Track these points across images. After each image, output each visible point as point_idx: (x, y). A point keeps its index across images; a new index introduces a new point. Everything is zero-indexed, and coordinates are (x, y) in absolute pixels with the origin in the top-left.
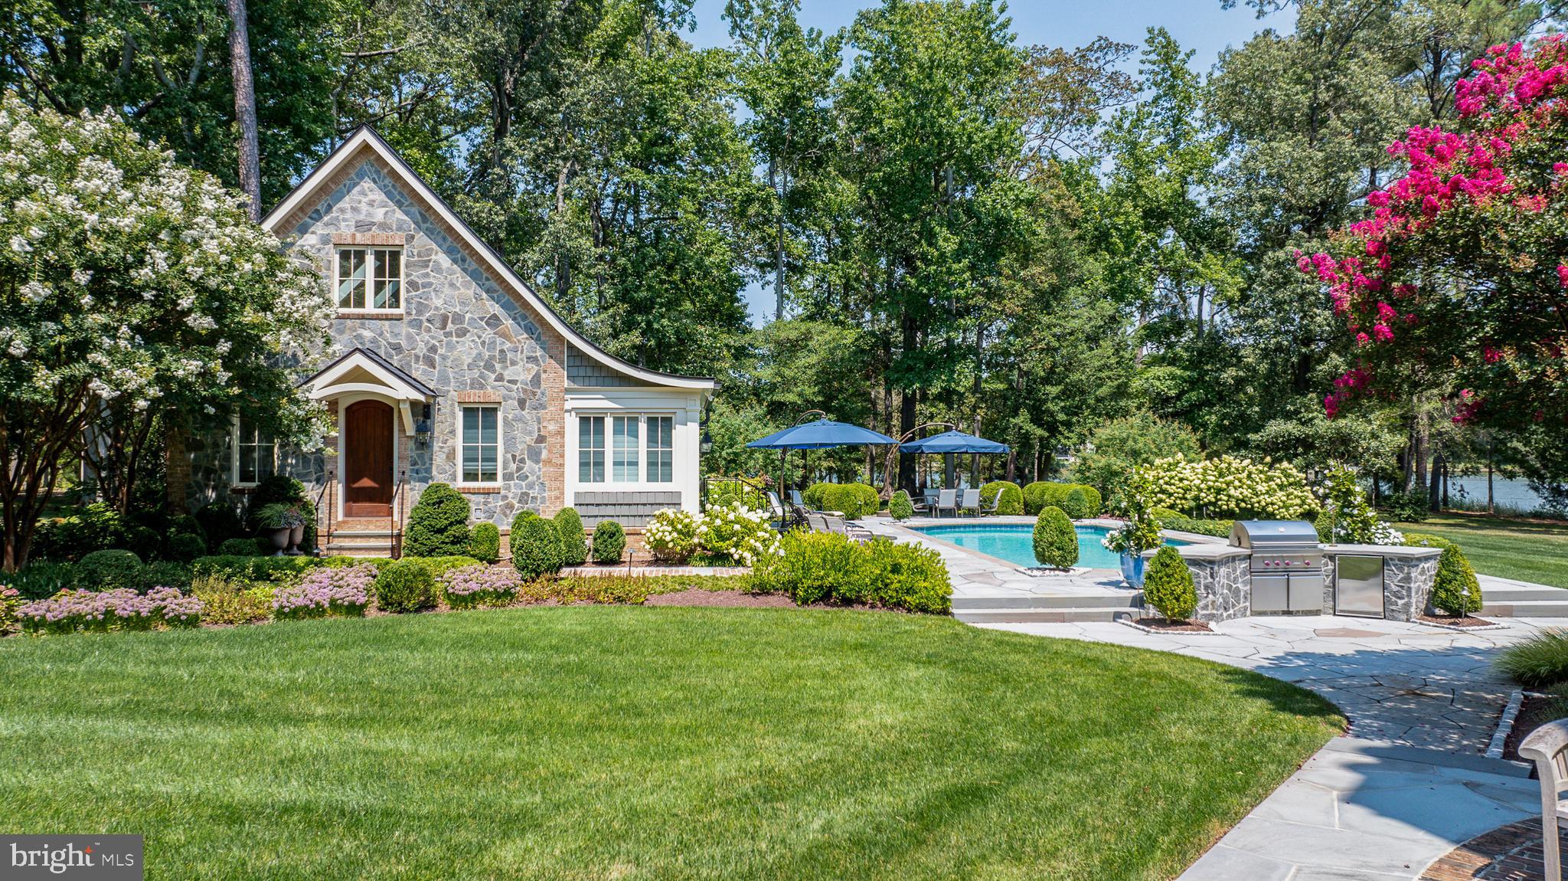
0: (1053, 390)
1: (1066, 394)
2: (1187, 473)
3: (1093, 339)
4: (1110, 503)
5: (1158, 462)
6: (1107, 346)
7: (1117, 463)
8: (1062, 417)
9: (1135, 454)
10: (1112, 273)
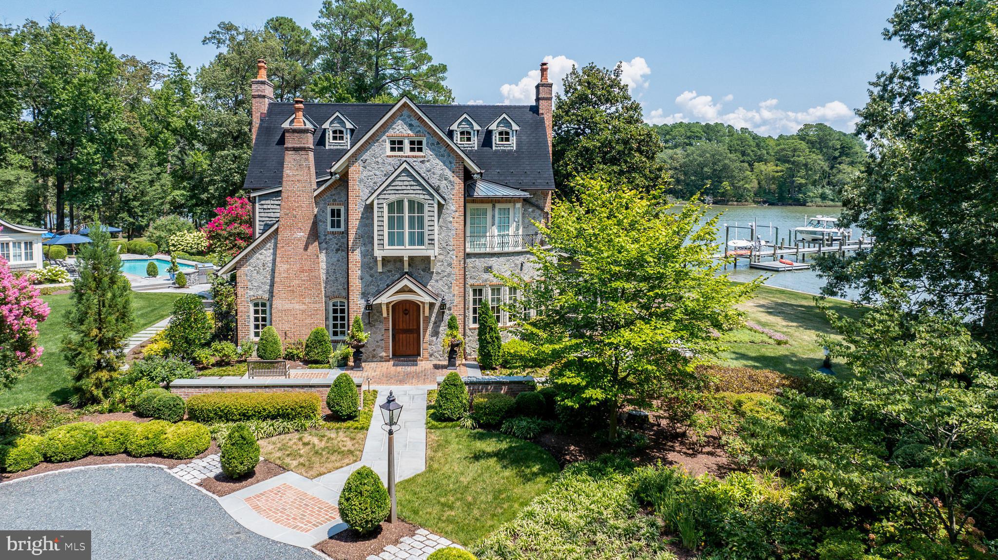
0: (136, 204)
1: (141, 205)
2: (188, 238)
3: (152, 183)
4: (161, 249)
5: (178, 234)
6: (157, 185)
7: (163, 234)
8: (140, 214)
9: (170, 230)
10: (159, 154)
